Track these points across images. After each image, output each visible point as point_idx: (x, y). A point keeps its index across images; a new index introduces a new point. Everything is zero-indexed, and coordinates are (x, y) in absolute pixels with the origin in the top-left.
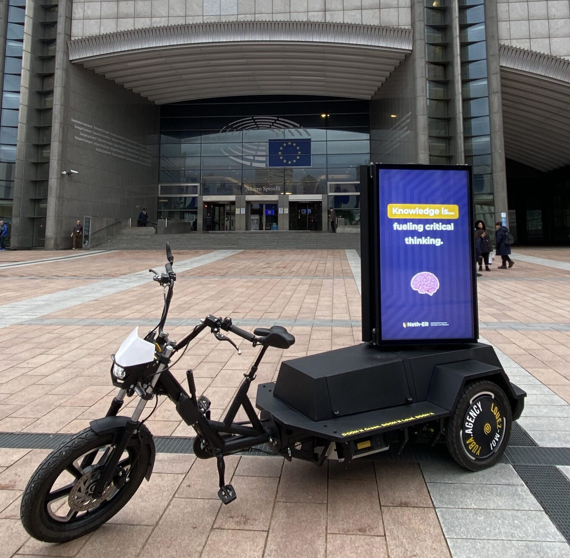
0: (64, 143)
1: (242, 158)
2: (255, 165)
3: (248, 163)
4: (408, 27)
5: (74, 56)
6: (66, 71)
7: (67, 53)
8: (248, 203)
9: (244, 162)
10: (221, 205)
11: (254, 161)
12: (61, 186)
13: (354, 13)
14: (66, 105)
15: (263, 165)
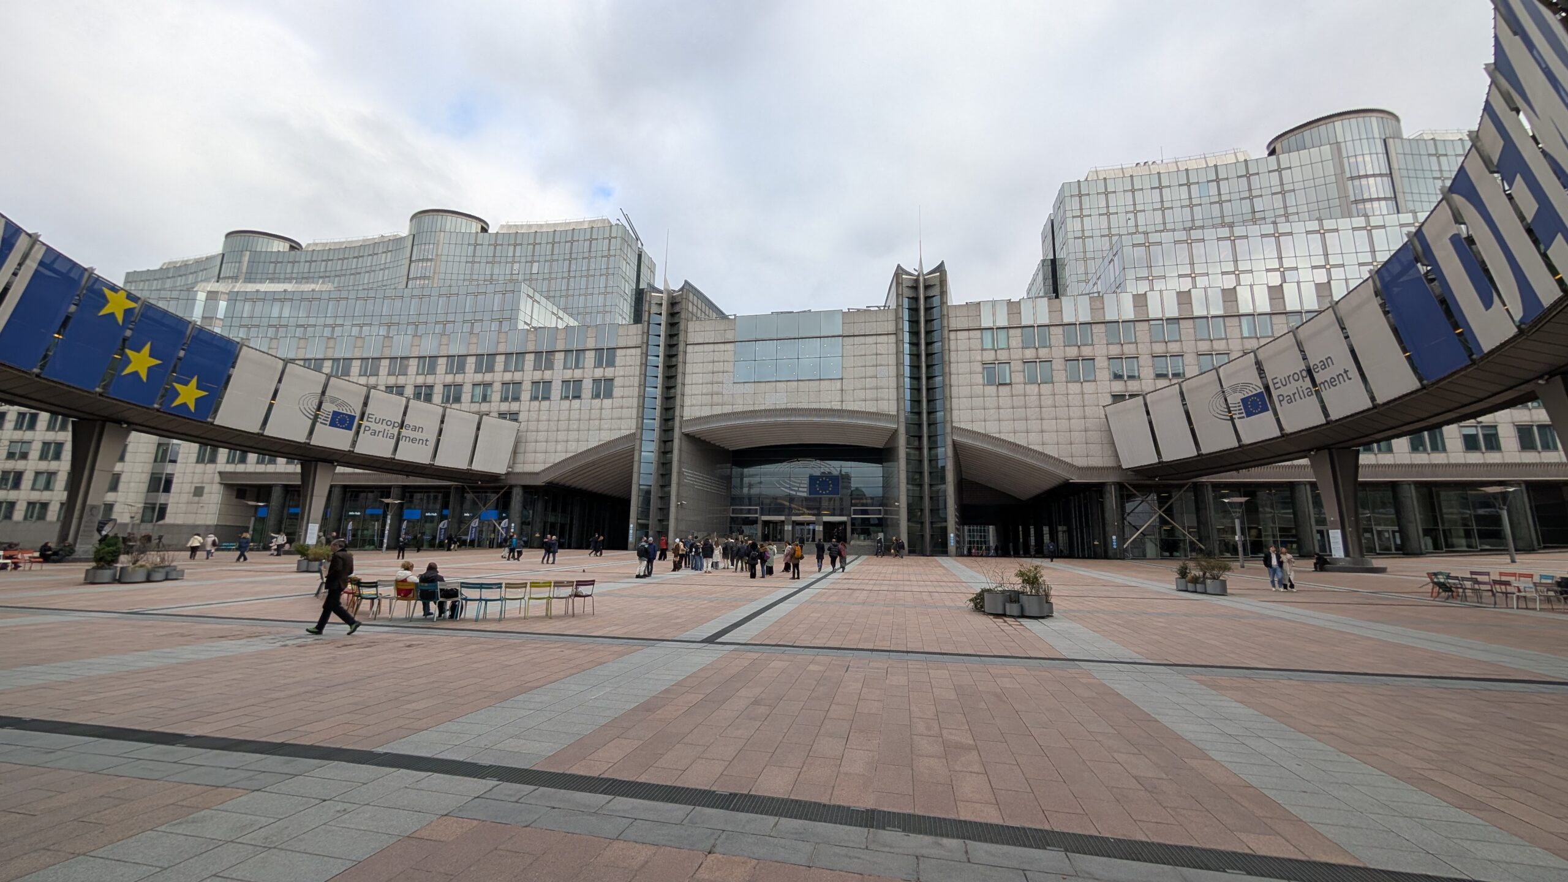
0: (679, 484)
1: (790, 488)
2: (799, 494)
3: (794, 493)
4: (895, 413)
5: (685, 430)
6: (681, 439)
7: (681, 428)
8: (794, 522)
9: (792, 492)
10: (775, 523)
11: (798, 491)
12: (677, 512)
13: (860, 403)
14: (680, 461)
15: (805, 495)
